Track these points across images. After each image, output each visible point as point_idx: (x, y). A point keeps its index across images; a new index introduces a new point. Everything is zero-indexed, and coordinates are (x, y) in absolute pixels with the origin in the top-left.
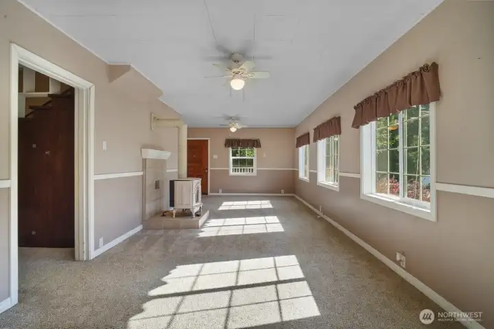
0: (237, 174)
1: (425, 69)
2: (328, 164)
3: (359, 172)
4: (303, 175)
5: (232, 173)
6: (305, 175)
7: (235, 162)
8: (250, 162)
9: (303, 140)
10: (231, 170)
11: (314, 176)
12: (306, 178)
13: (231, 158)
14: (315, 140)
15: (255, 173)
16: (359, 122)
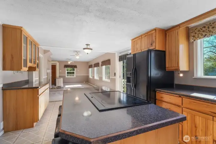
0: (68, 77)
1: (108, 60)
2: (97, 73)
3: (102, 75)
4: (90, 77)
5: (66, 77)
6: (91, 77)
7: (68, 73)
8: (73, 73)
9: (91, 66)
10: (66, 76)
11: (93, 77)
12: (92, 78)
13: (67, 71)
14: (94, 67)
15: (75, 76)
16: (102, 65)
